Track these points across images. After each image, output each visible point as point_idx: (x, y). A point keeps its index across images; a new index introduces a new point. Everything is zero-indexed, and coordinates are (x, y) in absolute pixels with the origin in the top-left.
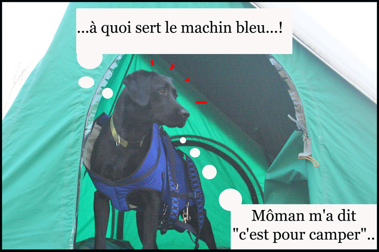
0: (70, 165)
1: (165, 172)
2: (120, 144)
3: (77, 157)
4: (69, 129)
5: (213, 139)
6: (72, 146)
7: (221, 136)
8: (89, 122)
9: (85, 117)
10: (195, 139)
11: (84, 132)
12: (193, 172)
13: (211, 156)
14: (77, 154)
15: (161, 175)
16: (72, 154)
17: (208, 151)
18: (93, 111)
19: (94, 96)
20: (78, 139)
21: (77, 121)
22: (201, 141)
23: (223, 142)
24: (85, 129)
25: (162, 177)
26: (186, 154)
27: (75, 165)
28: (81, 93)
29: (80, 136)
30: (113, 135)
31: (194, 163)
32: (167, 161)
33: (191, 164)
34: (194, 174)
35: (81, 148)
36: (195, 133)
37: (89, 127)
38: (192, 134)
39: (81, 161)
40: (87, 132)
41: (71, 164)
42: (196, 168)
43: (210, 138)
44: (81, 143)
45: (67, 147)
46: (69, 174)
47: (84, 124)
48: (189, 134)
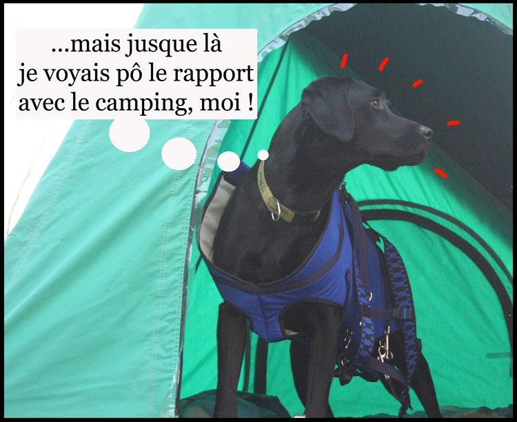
0: (168, 259)
1: (351, 270)
2: (281, 218)
3: (180, 244)
4: (166, 192)
5: (432, 206)
6: (172, 224)
7: (447, 201)
8: (204, 179)
9: (195, 170)
10: (399, 208)
11: (194, 197)
12: (397, 270)
13: (429, 238)
14: (181, 237)
15: (344, 275)
16: (172, 239)
17: (424, 230)
18: (209, 158)
19: (213, 130)
20: (184, 210)
21: (181, 177)
22: (410, 210)
23: (450, 213)
24: (197, 192)
25: (346, 279)
26: (383, 238)
27: (177, 258)
28: (188, 125)
29: (186, 204)
30: (266, 200)
31: (398, 255)
32: (353, 250)
33: (393, 255)
34: (397, 275)
35: (188, 226)
36: (398, 194)
37: (205, 187)
38: (394, 197)
39: (188, 250)
40: (202, 196)
41: (170, 256)
42: (402, 264)
43: (427, 205)
44: (189, 218)
45: (164, 225)
46: (167, 275)
47: (194, 182)
48: (388, 198)
